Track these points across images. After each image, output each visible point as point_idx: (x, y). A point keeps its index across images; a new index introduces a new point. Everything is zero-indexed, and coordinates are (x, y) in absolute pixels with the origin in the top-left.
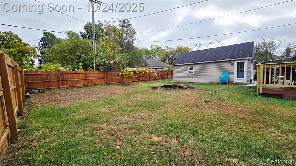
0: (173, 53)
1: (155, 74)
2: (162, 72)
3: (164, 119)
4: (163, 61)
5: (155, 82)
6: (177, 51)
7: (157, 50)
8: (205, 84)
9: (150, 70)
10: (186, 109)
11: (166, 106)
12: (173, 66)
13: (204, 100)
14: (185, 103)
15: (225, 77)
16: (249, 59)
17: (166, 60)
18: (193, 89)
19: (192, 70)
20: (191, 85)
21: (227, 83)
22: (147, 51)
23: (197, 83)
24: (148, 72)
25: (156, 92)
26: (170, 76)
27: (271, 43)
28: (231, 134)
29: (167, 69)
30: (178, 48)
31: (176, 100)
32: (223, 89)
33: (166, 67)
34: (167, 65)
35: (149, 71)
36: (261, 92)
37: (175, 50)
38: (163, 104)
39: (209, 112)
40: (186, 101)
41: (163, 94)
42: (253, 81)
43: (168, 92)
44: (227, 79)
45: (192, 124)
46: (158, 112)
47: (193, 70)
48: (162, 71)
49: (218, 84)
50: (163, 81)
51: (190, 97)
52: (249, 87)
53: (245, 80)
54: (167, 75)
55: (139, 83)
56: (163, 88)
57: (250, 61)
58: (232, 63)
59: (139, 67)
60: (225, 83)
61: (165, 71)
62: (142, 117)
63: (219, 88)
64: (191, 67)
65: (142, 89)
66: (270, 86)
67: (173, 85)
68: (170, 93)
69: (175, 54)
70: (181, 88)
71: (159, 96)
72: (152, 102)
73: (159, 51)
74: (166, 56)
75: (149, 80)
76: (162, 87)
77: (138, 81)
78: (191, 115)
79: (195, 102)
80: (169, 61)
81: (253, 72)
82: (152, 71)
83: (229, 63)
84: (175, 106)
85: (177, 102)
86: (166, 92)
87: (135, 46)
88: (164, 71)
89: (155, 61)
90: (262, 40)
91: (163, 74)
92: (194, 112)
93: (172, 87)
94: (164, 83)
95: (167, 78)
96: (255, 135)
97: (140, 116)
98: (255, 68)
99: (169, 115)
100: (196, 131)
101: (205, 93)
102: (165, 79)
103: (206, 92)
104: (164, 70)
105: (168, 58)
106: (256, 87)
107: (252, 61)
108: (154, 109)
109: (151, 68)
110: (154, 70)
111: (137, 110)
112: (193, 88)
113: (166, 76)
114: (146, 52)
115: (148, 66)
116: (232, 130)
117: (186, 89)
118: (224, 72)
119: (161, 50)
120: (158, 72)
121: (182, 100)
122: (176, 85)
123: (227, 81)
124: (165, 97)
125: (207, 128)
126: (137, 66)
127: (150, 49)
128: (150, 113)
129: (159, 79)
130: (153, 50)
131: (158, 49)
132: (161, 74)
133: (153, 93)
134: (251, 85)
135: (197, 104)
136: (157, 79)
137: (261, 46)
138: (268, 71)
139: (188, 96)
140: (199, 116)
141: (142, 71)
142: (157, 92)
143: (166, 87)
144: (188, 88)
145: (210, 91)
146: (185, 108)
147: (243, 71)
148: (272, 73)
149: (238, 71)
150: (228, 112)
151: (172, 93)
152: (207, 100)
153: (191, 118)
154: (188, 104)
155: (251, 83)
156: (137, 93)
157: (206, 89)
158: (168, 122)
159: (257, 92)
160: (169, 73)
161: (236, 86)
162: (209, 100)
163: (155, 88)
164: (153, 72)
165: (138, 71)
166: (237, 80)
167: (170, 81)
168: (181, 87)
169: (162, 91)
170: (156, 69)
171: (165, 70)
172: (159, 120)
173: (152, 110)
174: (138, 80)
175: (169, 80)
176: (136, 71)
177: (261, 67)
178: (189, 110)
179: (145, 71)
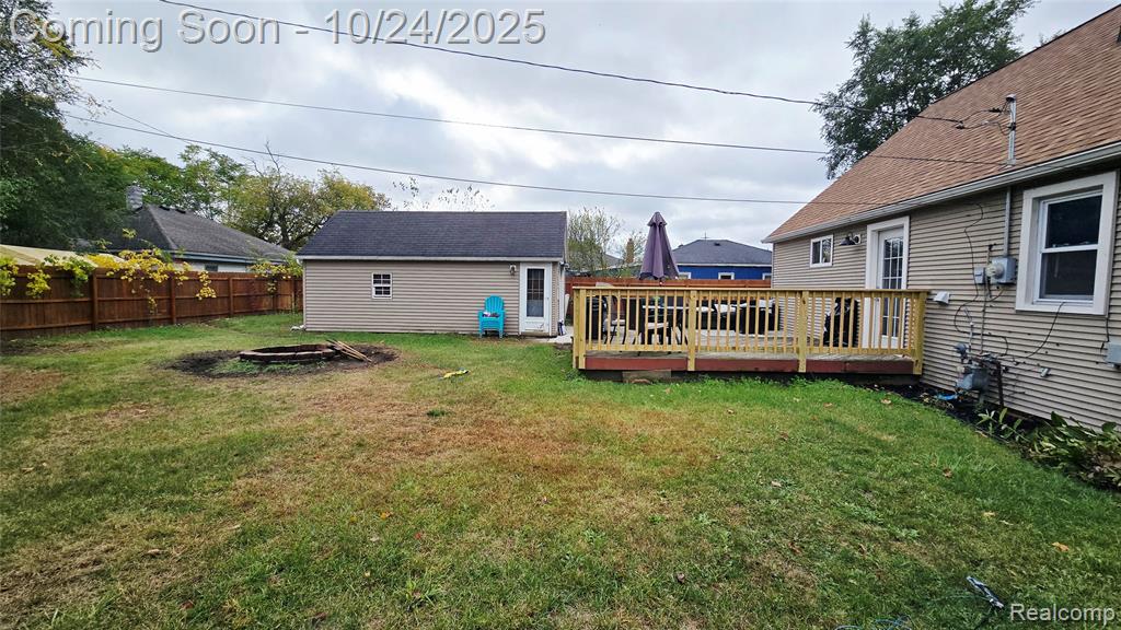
0: (303, 199)
1: (208, 292)
2: (247, 282)
3: (244, 539)
4: (253, 232)
5: (201, 328)
6: (322, 195)
7: (222, 172)
8: (433, 337)
9: (178, 268)
10: (357, 461)
11: (260, 465)
12: (305, 260)
13: (430, 409)
14: (355, 432)
15: (493, 315)
16: (555, 263)
17: (270, 225)
18: (388, 363)
19: (384, 282)
20: (380, 344)
21: (501, 335)
22: (157, 169)
23: (402, 336)
24: (158, 278)
25: (209, 386)
26: (288, 301)
27: (600, 221)
28: (511, 534)
29: (274, 271)
30: (331, 184)
31: (310, 421)
32: (487, 356)
33: (270, 258)
34: (271, 250)
35: (171, 274)
36: (582, 366)
37: (315, 191)
38: (243, 453)
39: (444, 459)
40: (356, 423)
41: (249, 396)
42: (563, 327)
43: (273, 382)
44: (500, 319)
45: (380, 531)
46: (214, 503)
47: (389, 282)
48: (244, 275)
49: (473, 336)
50: (253, 323)
51: (376, 403)
52: (556, 346)
53: (544, 324)
54: (275, 295)
55: (96, 338)
56: (248, 366)
57: (558, 268)
58: (513, 268)
59: (96, 250)
60: (492, 335)
61: (261, 280)
62: (96, 562)
63: (475, 356)
64: (382, 270)
65: (117, 378)
66: (600, 347)
67: (302, 348)
68: (283, 391)
69: (317, 207)
70: (338, 360)
71: (224, 407)
72: (174, 453)
73: (232, 178)
74: (273, 212)
75: (170, 321)
76: (243, 356)
77: (92, 327)
78: (379, 487)
79: (394, 423)
80: (284, 233)
81: (564, 299)
82: (188, 273)
83: (505, 271)
84: (306, 454)
85: (316, 434)
86: (265, 386)
87: (66, 127)
88: (257, 279)
89: (205, 227)
90: (583, 212)
91: (251, 294)
92: (388, 470)
93: (294, 357)
94: (258, 334)
95: (275, 310)
96: (572, 519)
97: (80, 560)
98: (568, 290)
99: (273, 508)
100: (397, 562)
101: (432, 377)
102: (261, 313)
103: (436, 372)
104: (258, 272)
105: (282, 217)
106: (571, 345)
107: (562, 270)
108: (186, 493)
109: (183, 260)
110: (200, 269)
111: (65, 522)
112: (389, 358)
113: (267, 302)
114: (150, 171)
115: (164, 246)
116: (513, 518)
117: (361, 361)
118: (491, 297)
119: (244, 176)
120: (227, 280)
121: (340, 419)
122: (315, 348)
123: (501, 329)
124: (255, 412)
125: (435, 534)
126: (83, 242)
127: (182, 165)
128: (159, 519)
129: (229, 315)
130: (196, 170)
131: (226, 169)
132: (240, 291)
133: (184, 398)
134: (560, 340)
135: (402, 429)
136: (216, 316)
137: (581, 228)
138: (595, 304)
139: (369, 395)
140: (410, 484)
141: (122, 272)
142: (211, 386)
143: (266, 361)
144: (370, 355)
145: (450, 367)
146: (353, 456)
147: (542, 296)
148: (605, 310)
149: (529, 297)
150: (503, 450)
151: (297, 386)
152: (436, 407)
153: (378, 501)
154: (367, 435)
155: (560, 333)
156: (76, 401)
157: (433, 358)
158: (268, 550)
159: (574, 367)
160: (286, 288)
161: (522, 345)
162: (445, 407)
163: (200, 365)
164: (195, 280)
165: (93, 274)
166: (527, 324)
167: (288, 324)
168: (337, 357)
169: (243, 383)
170: (211, 265)
171: (262, 271)
172: (215, 552)
173: (176, 498)
174: (91, 316)
175: (283, 317)
176: (78, 271)
177: (583, 294)
178: (368, 464)
179: (139, 273)
